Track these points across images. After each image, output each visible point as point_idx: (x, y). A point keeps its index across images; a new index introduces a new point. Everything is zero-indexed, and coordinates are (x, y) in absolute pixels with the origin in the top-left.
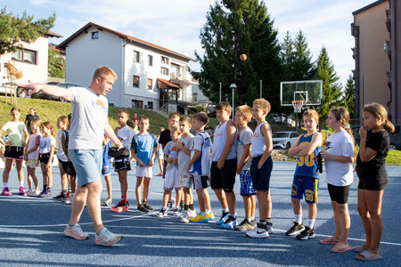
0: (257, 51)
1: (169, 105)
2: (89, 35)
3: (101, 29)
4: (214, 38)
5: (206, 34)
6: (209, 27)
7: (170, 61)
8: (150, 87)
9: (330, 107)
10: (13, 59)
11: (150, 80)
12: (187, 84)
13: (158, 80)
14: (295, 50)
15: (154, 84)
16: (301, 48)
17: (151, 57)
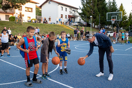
0: (99, 5)
3: (51, 1)
4: (85, 2)
5: (83, 1)
7: (72, 10)
8: (66, 18)
9: (123, 22)
10: (26, 11)
11: (66, 16)
12: (77, 16)
13: (69, 15)
14: (112, 4)
15: (67, 17)
16: (114, 3)
17: (66, 8)
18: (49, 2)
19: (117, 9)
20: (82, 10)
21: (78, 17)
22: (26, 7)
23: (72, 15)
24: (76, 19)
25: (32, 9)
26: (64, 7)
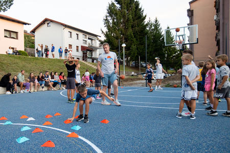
0: (135, 26)
1: (88, 59)
2: (46, 24)
3: (52, 21)
4: (111, 21)
5: (106, 20)
6: (108, 15)
7: (87, 37)
8: (77, 50)
9: (172, 58)
10: (5, 36)
11: (77, 47)
12: (96, 49)
13: (82, 46)
14: (153, 28)
15: (80, 48)
16: (156, 26)
17: (77, 35)
18: (48, 24)
19: (162, 36)
20: (107, 35)
21: (98, 50)
22: (5, 30)
23: (87, 46)
24: (93, 53)
25: (16, 33)
26: (74, 33)
